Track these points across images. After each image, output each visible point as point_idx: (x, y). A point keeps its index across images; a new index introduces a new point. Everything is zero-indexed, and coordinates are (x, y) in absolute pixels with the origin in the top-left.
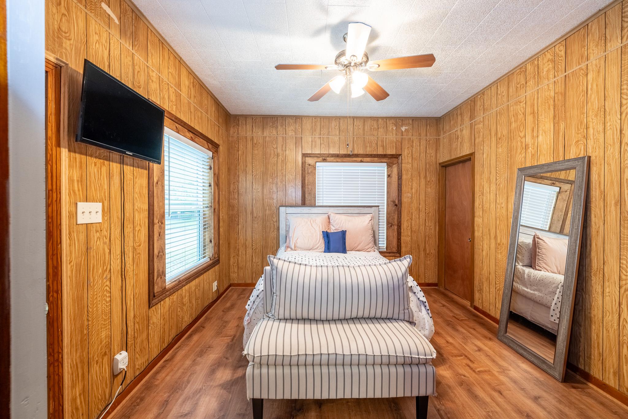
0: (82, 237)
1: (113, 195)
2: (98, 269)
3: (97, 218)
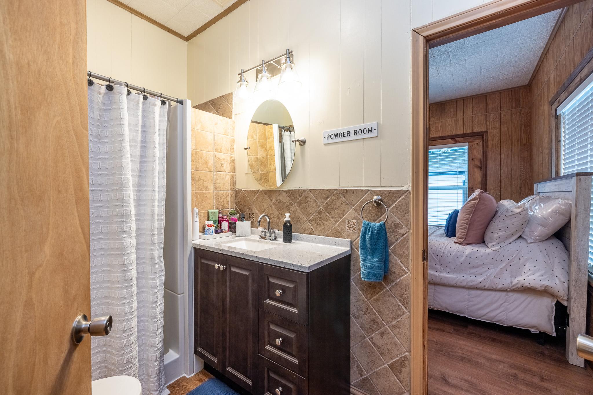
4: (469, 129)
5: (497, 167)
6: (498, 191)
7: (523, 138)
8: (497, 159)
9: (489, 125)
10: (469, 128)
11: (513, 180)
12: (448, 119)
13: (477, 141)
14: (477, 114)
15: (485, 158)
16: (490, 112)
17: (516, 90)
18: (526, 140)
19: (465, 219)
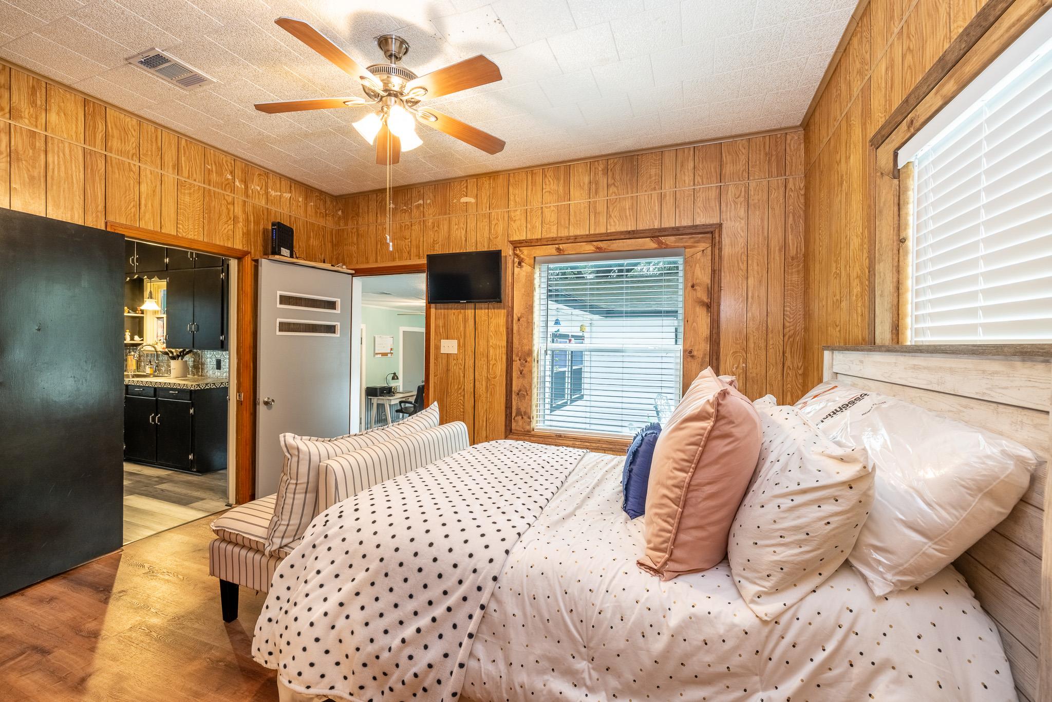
0: (444, 361)
1: (468, 335)
2: (454, 386)
3: (454, 350)
4: (686, 217)
5: (741, 306)
6: (741, 361)
7: (791, 244)
8: (740, 287)
9: (726, 212)
10: (686, 214)
11: (770, 335)
12: (646, 191)
13: (702, 246)
14: (703, 184)
15: (716, 286)
16: (728, 182)
17: (779, 136)
18: (795, 249)
19: (670, 482)
